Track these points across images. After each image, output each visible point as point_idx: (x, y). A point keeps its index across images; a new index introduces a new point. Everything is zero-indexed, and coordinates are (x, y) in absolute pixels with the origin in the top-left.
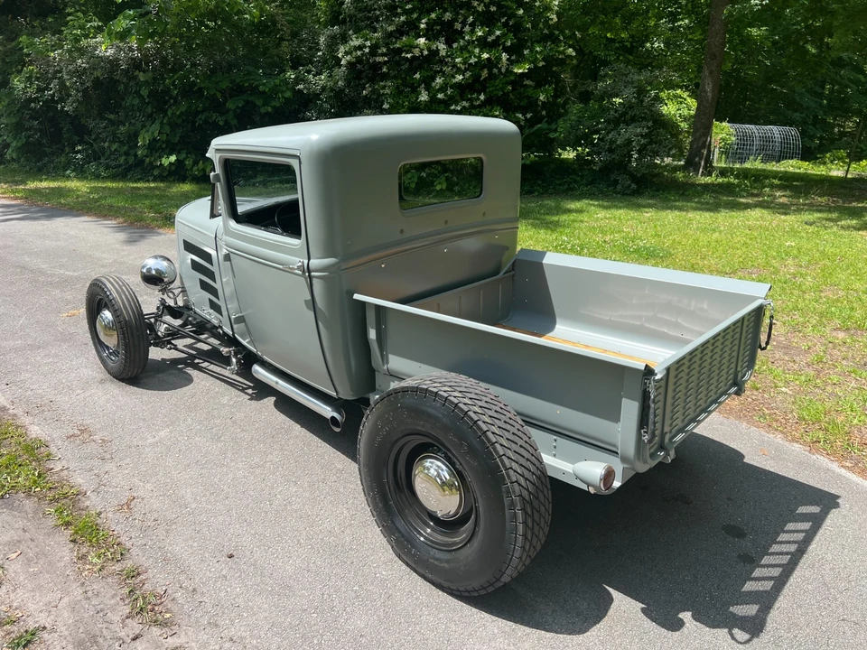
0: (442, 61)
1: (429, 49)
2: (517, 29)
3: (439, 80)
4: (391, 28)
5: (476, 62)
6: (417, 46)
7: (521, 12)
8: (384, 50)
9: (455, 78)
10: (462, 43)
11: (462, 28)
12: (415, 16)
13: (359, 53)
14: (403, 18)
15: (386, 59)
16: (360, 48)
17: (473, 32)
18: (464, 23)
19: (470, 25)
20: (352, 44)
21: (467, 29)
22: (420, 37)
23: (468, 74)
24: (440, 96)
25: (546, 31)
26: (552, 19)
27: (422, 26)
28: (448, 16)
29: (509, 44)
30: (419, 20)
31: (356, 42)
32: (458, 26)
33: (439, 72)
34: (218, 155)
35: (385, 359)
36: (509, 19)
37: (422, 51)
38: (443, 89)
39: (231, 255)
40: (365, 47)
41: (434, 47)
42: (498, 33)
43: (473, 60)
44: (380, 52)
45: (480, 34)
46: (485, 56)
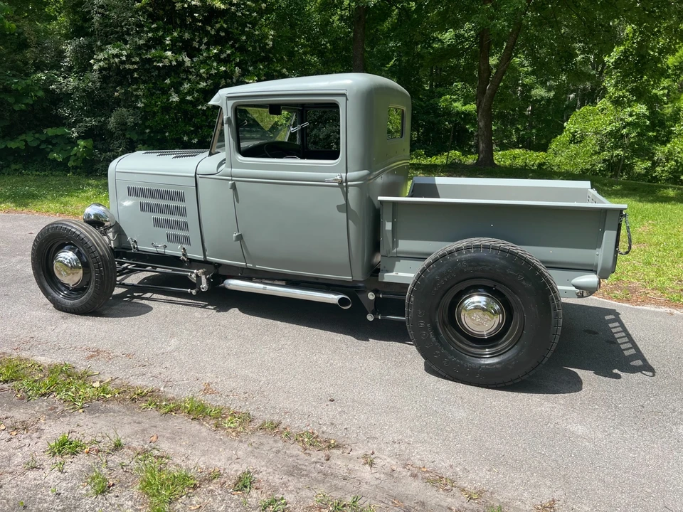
0: (187, 71)
1: (176, 60)
2: (242, 49)
3: (187, 86)
4: (142, 42)
5: (215, 73)
6: (166, 57)
7: (244, 38)
8: (138, 59)
9: (200, 84)
10: (201, 58)
11: (199, 47)
12: (161, 33)
13: (117, 60)
14: (150, 35)
15: (136, 67)
16: (117, 56)
17: (208, 50)
18: (200, 43)
19: (205, 44)
20: (110, 52)
21: (203, 47)
22: (166, 50)
23: (210, 82)
24: (189, 98)
25: (263, 54)
26: (268, 45)
27: (167, 42)
28: (187, 36)
29: (238, 60)
30: (163, 37)
31: (112, 50)
32: (196, 44)
33: (185, 79)
34: (231, 103)
35: (395, 244)
36: (235, 42)
37: (171, 62)
38: (190, 92)
39: (237, 183)
40: (122, 55)
41: (180, 59)
42: (229, 52)
43: (213, 72)
44: (133, 60)
45: (215, 51)
46: (223, 69)
